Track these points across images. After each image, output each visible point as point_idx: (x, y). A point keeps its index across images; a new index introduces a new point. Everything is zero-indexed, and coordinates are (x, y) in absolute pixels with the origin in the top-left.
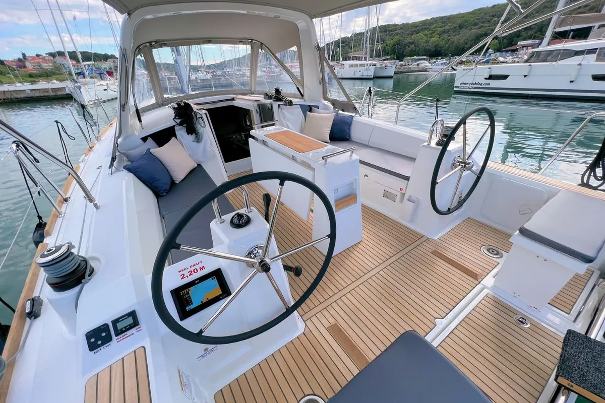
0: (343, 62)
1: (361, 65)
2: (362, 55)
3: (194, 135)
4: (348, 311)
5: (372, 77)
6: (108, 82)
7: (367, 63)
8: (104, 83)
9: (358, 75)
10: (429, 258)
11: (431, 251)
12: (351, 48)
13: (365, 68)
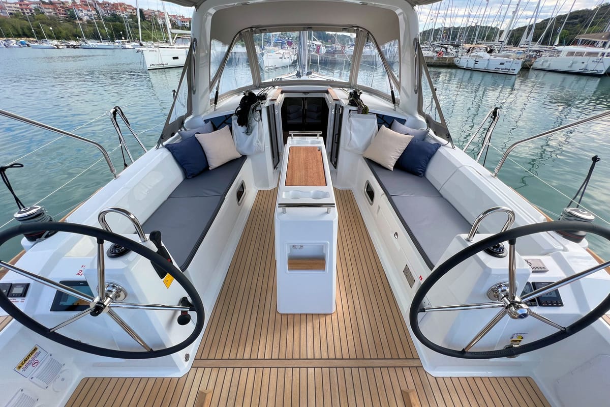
0: (560, 48)
1: (589, 54)
2: (600, 38)
3: (244, 127)
4: (233, 389)
5: (603, 73)
6: (284, 51)
7: (604, 51)
8: (281, 51)
9: (576, 68)
10: (391, 395)
11: (404, 388)
12: (586, 26)
13: (595, 58)
